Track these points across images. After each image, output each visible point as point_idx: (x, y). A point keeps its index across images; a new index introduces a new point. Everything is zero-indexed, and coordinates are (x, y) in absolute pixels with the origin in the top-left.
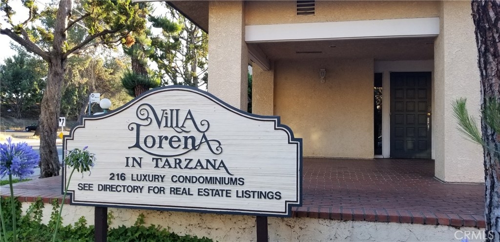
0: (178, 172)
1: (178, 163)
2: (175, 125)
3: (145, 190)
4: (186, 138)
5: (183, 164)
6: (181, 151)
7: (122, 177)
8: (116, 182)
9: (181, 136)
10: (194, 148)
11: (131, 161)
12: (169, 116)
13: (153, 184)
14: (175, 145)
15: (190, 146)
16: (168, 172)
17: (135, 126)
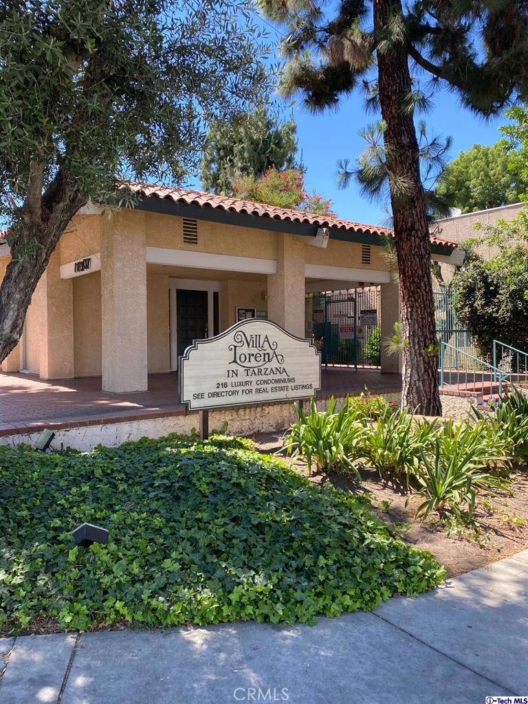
0: (260, 378)
1: (260, 371)
2: (258, 346)
3: (240, 393)
4: (265, 355)
5: (263, 372)
6: (261, 363)
7: (225, 385)
8: (221, 389)
9: (262, 353)
10: (269, 361)
11: (231, 372)
12: (254, 339)
13: (245, 388)
14: (258, 359)
15: (267, 360)
16: (254, 379)
17: (233, 347)
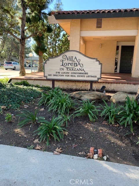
0: (73, 71)
1: (73, 69)
2: (72, 60)
3: (65, 76)
6: (73, 66)
7: (59, 73)
8: (57, 74)
10: (76, 66)
11: (61, 69)
12: (70, 58)
14: (72, 65)
15: (75, 65)
16: (70, 72)
17: (62, 60)
